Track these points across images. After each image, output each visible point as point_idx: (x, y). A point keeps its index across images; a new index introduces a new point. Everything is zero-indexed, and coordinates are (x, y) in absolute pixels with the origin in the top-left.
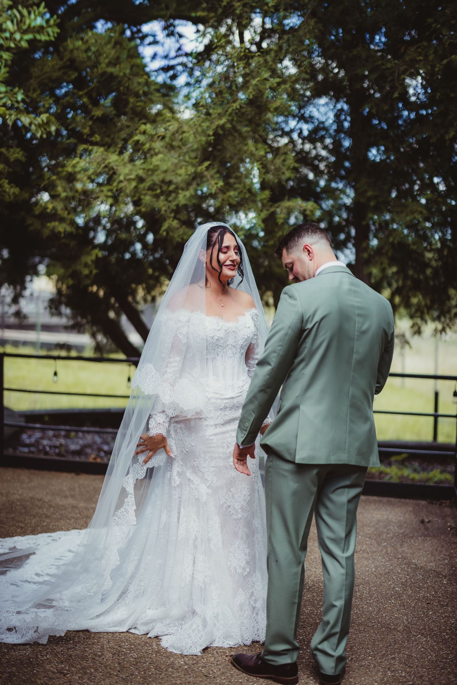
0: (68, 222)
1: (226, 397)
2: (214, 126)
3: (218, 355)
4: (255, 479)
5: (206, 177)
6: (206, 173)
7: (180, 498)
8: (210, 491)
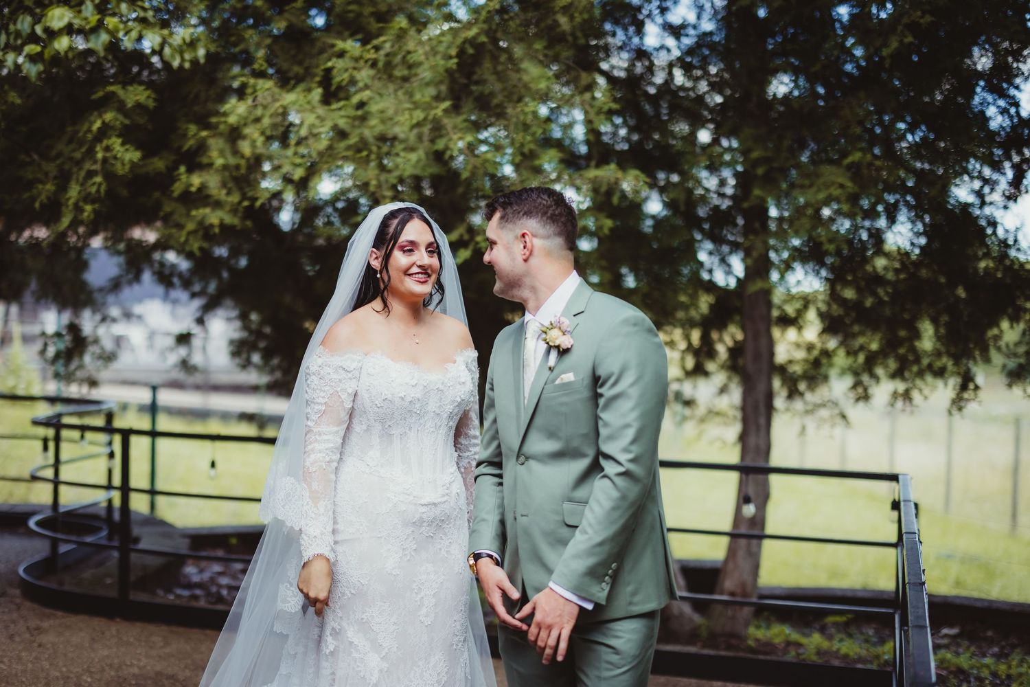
0: (228, 208)
1: (423, 502)
2: (459, 41)
3: (410, 429)
4: (457, 645)
5: (446, 129)
6: (446, 121)
7: (333, 673)
8: (385, 665)
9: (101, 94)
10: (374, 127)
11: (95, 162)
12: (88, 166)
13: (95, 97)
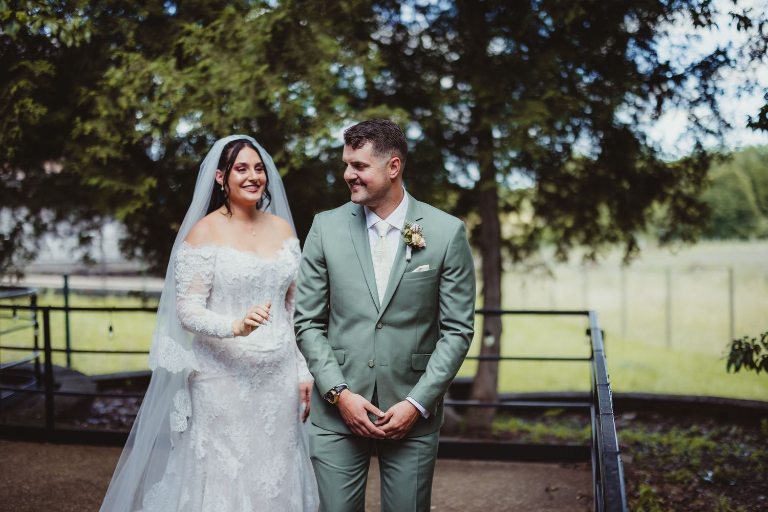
0: (112, 146)
3: (253, 298)
4: (292, 448)
7: (205, 473)
8: (242, 465)
9: (15, 67)
10: (214, 85)
11: (14, 116)
12: (8, 119)
13: (11, 69)
